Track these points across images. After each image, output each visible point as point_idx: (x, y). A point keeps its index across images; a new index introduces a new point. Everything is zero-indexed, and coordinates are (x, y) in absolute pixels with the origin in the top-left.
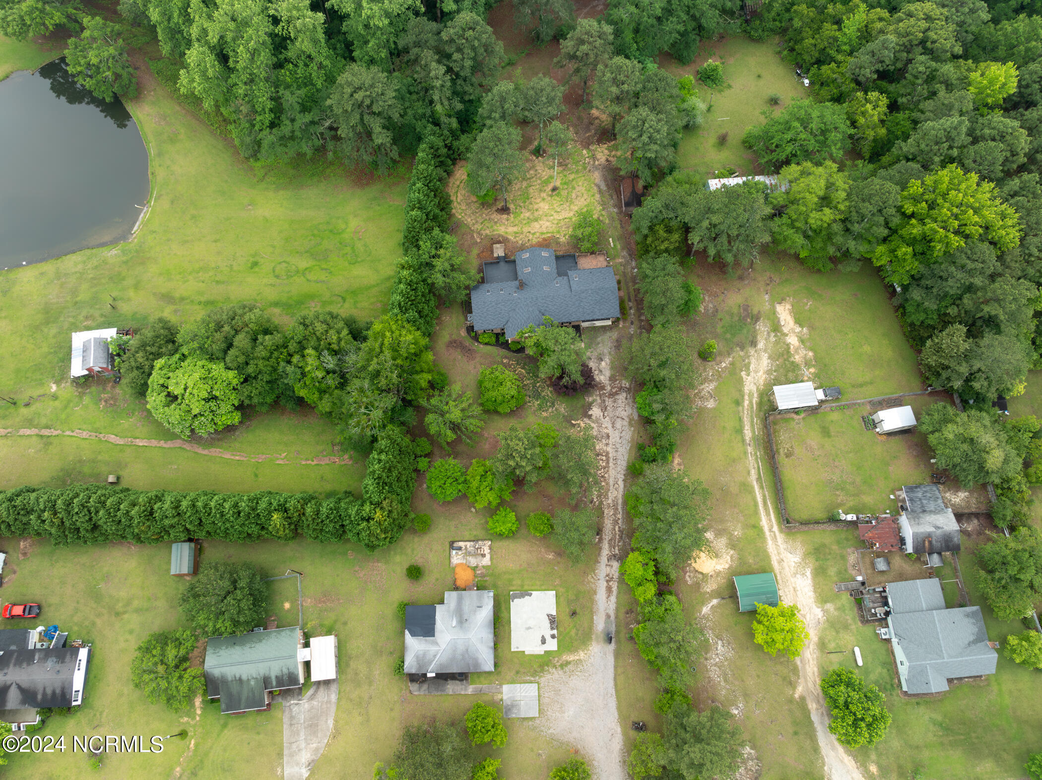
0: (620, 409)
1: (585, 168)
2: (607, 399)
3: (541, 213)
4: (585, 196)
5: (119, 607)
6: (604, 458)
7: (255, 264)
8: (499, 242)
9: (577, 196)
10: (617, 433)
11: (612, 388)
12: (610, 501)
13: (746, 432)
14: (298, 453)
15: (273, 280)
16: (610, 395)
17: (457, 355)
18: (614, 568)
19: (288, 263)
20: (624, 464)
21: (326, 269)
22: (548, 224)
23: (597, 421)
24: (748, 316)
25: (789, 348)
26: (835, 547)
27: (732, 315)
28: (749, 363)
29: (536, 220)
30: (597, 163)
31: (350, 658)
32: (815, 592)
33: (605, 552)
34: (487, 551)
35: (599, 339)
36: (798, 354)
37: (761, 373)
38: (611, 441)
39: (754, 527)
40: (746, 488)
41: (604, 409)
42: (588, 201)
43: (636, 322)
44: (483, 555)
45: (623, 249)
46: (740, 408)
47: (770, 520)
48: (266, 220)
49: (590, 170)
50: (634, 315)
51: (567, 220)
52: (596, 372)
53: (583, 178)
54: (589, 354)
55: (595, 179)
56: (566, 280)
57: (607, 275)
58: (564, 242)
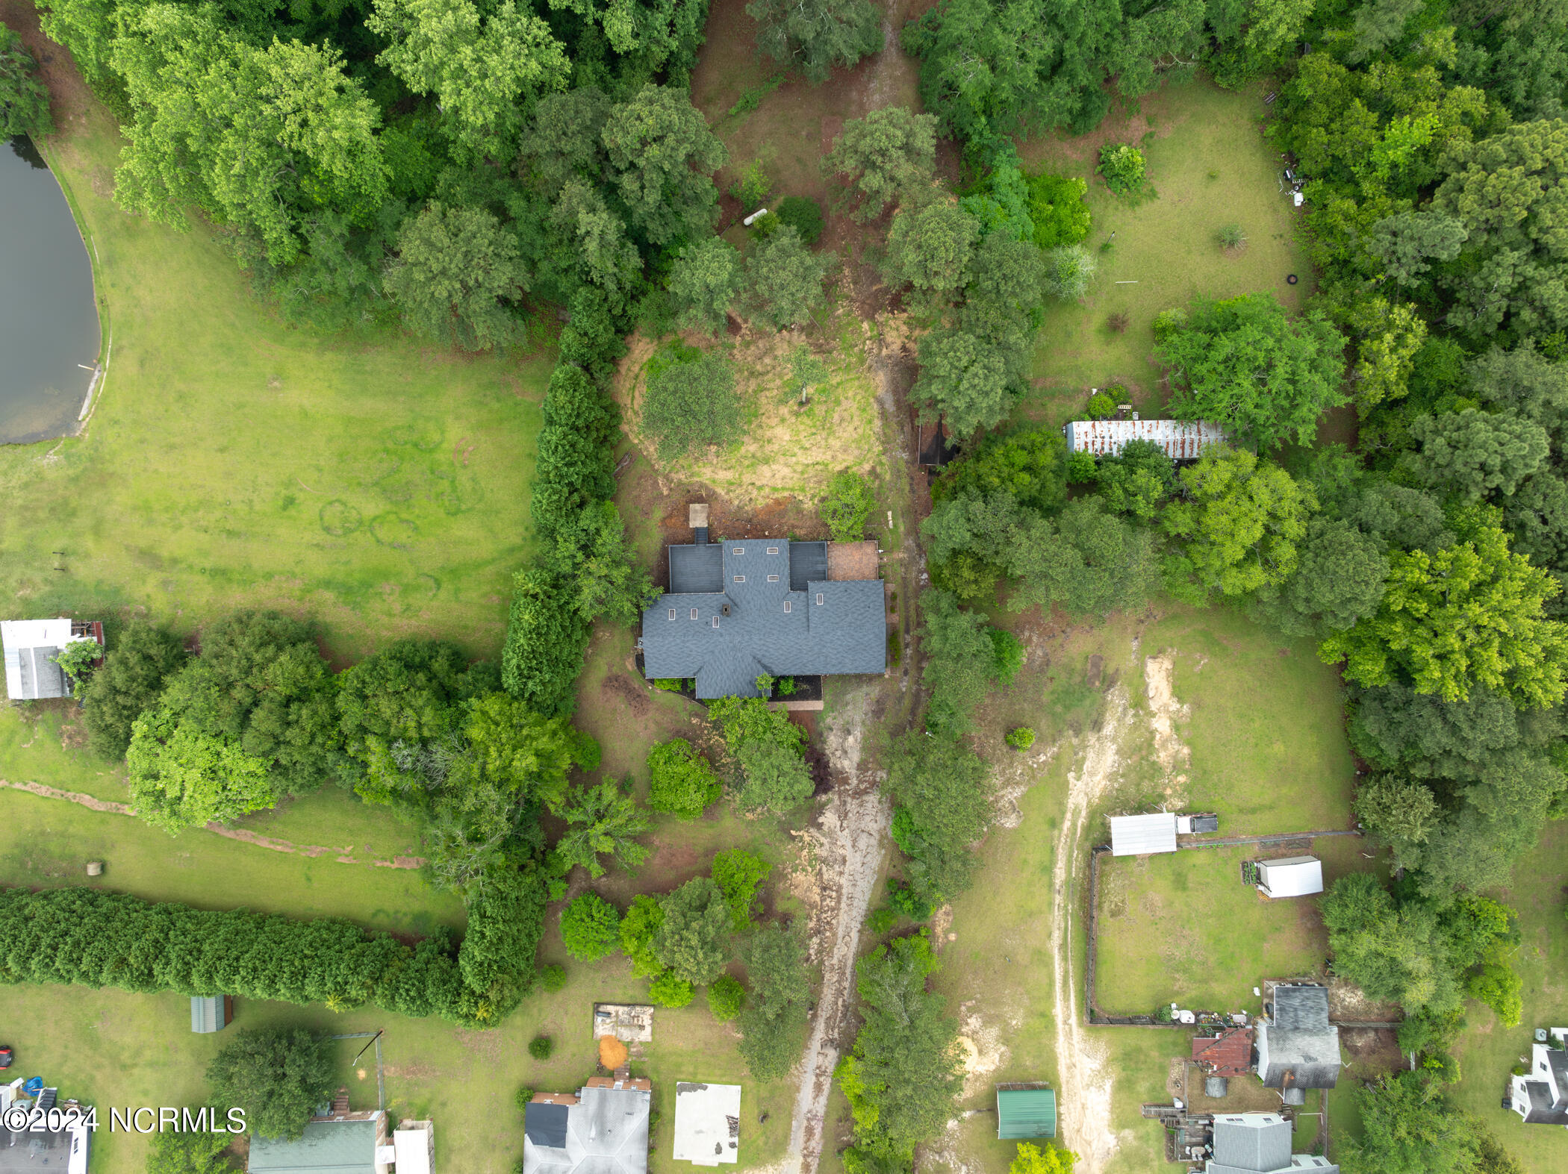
0: (868, 818)
1: (862, 362)
2: (849, 800)
3: (776, 447)
4: (856, 422)
5: (125, 1057)
6: (834, 894)
7: (290, 502)
8: (700, 500)
9: (842, 420)
10: (858, 857)
11: (861, 782)
12: (835, 961)
13: (1057, 871)
14: (370, 847)
15: (321, 537)
16: (856, 793)
17: (619, 702)
18: (829, 1058)
19: (344, 504)
20: (864, 906)
21: (407, 521)
22: (786, 471)
23: (830, 835)
24: (1097, 676)
25: (1153, 738)
26: (1155, 1054)
27: (1071, 672)
28: (1084, 759)
29: (766, 461)
30: (884, 352)
31: (451, 1151)
32: (1112, 1112)
33: (820, 1033)
34: (647, 1021)
35: (849, 697)
36: (1166, 749)
37: (1099, 777)
38: (848, 868)
39: (1043, 1015)
40: (1042, 958)
41: (843, 816)
42: (860, 431)
43: (913, 672)
44: (642, 1027)
45: (908, 534)
46: (1056, 833)
47: (1068, 1007)
48: (305, 414)
49: (870, 367)
50: (911, 658)
51: (820, 467)
52: (838, 753)
53: (856, 383)
54: (829, 720)
55: (877, 387)
56: (803, 601)
57: (872, 598)
58: (810, 511)
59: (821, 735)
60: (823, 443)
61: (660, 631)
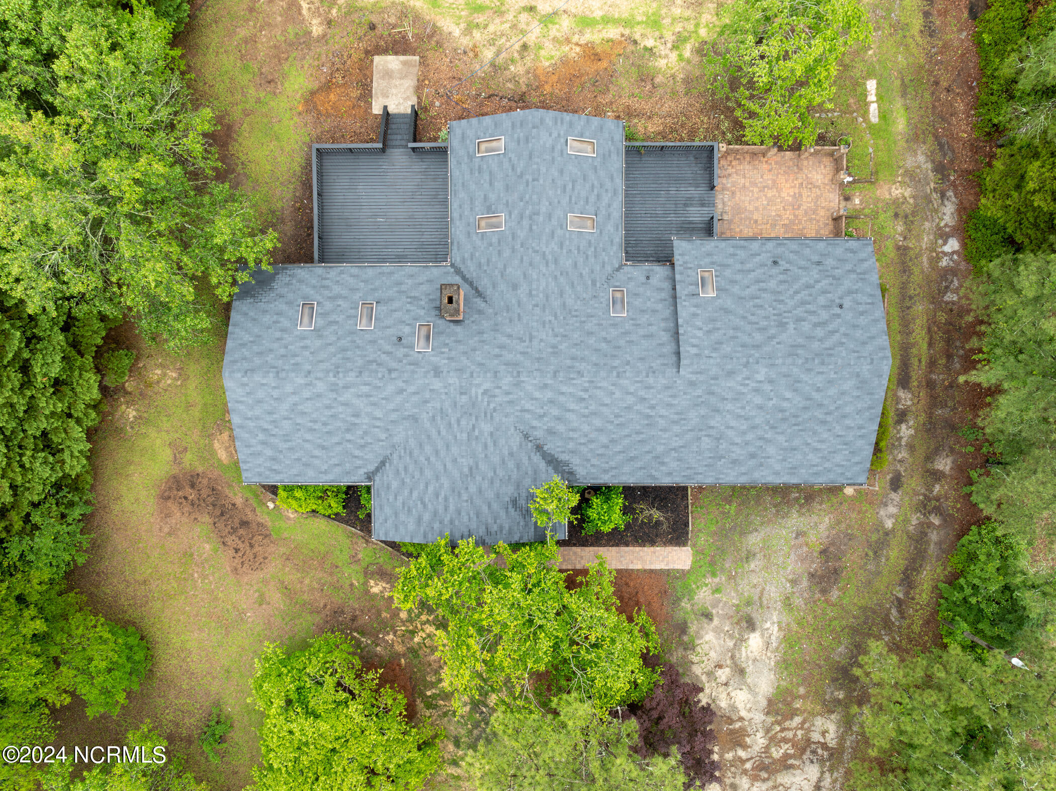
8: (399, 46)
11: (773, 741)
16: (762, 767)
35: (754, 540)
43: (914, 484)
45: (915, 138)
50: (911, 448)
52: (723, 674)
54: (703, 596)
56: (660, 290)
57: (847, 284)
58: (673, 77)
59: (683, 628)
61: (270, 358)
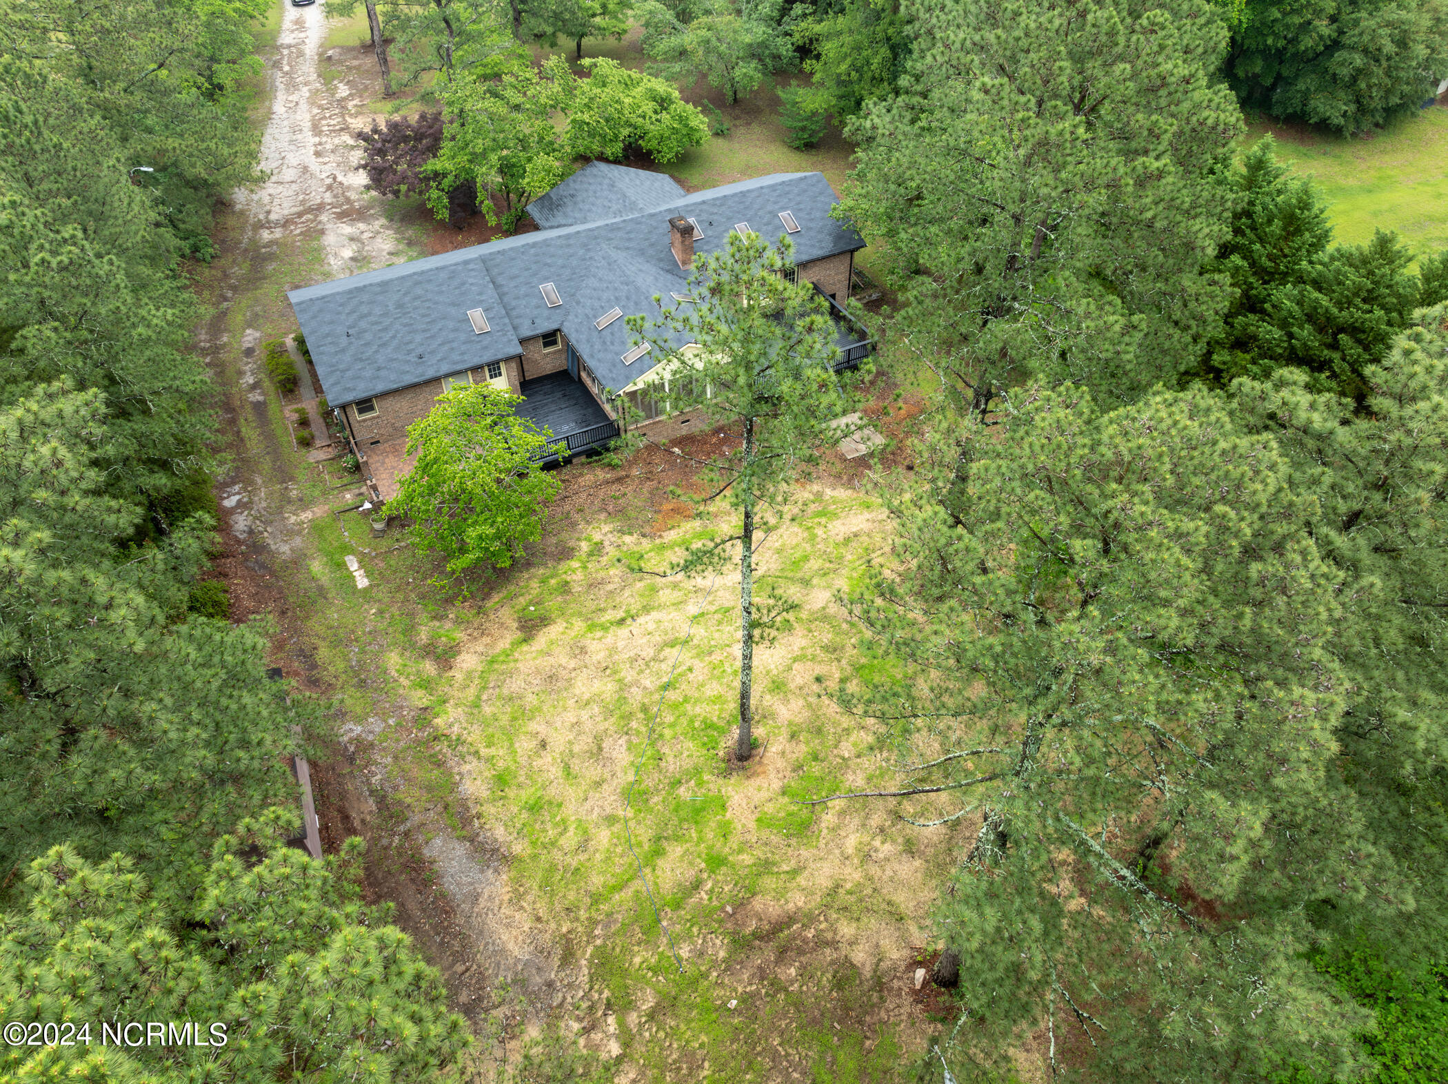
0: (287, 194)
1: (605, 966)
2: (329, 201)
4: (549, 764)
6: (325, 129)
8: (871, 460)
9: (597, 752)
10: (294, 162)
11: (312, 220)
12: (305, 89)
16: (318, 209)
18: (289, 39)
33: (310, 47)
38: (309, 150)
41: (334, 187)
42: (525, 745)
43: (231, 356)
49: (568, 957)
51: (610, 615)
52: (368, 235)
53: (597, 881)
54: (402, 257)
55: (517, 898)
56: (519, 317)
57: (347, 357)
58: (588, 523)
60: (629, 675)
61: (796, 191)
